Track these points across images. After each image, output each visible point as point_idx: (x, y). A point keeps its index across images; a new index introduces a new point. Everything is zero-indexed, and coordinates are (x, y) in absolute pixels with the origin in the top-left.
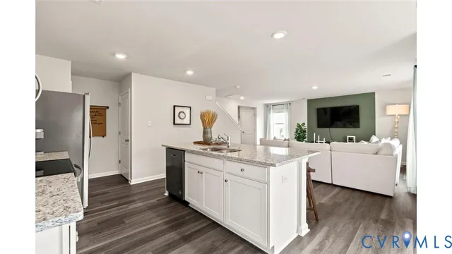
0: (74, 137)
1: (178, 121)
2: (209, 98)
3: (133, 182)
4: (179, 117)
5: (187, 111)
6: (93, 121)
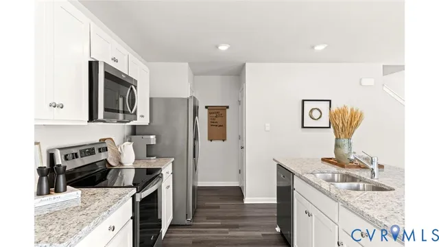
1: (309, 122)
3: (248, 201)
4: (311, 116)
6: (212, 123)
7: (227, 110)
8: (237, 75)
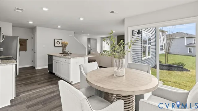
0: (13, 51)
1: (56, 45)
2: (71, 35)
3: (37, 68)
4: (57, 43)
5: (60, 41)
6: (21, 45)
7: (27, 41)
8: (33, 30)
